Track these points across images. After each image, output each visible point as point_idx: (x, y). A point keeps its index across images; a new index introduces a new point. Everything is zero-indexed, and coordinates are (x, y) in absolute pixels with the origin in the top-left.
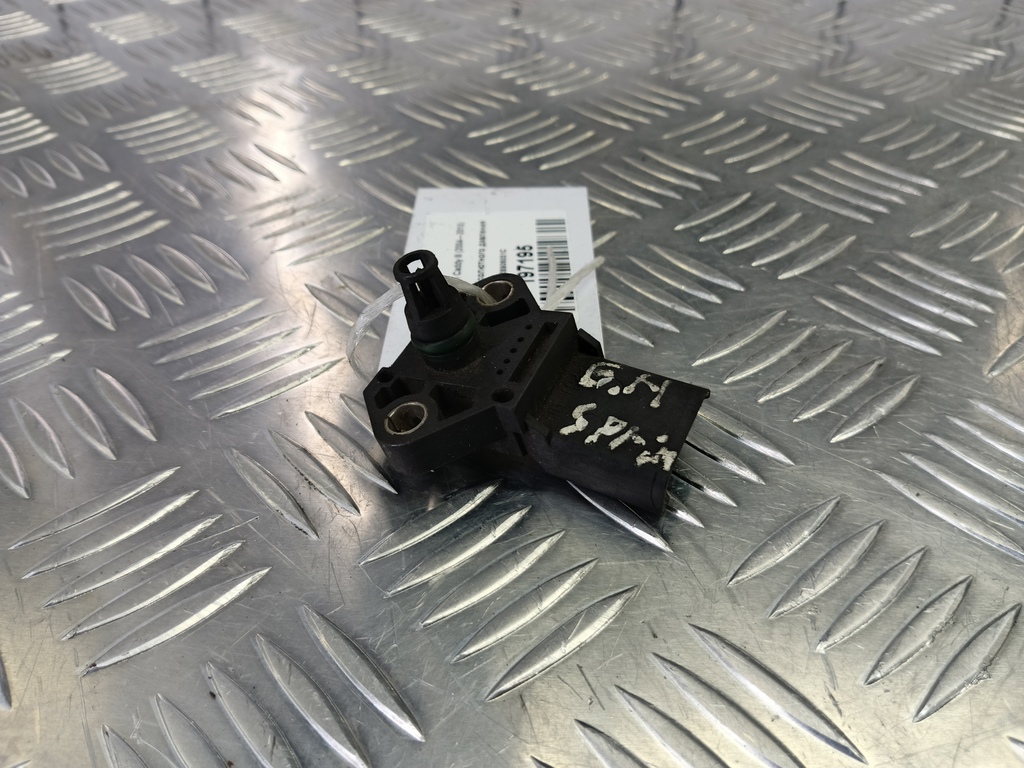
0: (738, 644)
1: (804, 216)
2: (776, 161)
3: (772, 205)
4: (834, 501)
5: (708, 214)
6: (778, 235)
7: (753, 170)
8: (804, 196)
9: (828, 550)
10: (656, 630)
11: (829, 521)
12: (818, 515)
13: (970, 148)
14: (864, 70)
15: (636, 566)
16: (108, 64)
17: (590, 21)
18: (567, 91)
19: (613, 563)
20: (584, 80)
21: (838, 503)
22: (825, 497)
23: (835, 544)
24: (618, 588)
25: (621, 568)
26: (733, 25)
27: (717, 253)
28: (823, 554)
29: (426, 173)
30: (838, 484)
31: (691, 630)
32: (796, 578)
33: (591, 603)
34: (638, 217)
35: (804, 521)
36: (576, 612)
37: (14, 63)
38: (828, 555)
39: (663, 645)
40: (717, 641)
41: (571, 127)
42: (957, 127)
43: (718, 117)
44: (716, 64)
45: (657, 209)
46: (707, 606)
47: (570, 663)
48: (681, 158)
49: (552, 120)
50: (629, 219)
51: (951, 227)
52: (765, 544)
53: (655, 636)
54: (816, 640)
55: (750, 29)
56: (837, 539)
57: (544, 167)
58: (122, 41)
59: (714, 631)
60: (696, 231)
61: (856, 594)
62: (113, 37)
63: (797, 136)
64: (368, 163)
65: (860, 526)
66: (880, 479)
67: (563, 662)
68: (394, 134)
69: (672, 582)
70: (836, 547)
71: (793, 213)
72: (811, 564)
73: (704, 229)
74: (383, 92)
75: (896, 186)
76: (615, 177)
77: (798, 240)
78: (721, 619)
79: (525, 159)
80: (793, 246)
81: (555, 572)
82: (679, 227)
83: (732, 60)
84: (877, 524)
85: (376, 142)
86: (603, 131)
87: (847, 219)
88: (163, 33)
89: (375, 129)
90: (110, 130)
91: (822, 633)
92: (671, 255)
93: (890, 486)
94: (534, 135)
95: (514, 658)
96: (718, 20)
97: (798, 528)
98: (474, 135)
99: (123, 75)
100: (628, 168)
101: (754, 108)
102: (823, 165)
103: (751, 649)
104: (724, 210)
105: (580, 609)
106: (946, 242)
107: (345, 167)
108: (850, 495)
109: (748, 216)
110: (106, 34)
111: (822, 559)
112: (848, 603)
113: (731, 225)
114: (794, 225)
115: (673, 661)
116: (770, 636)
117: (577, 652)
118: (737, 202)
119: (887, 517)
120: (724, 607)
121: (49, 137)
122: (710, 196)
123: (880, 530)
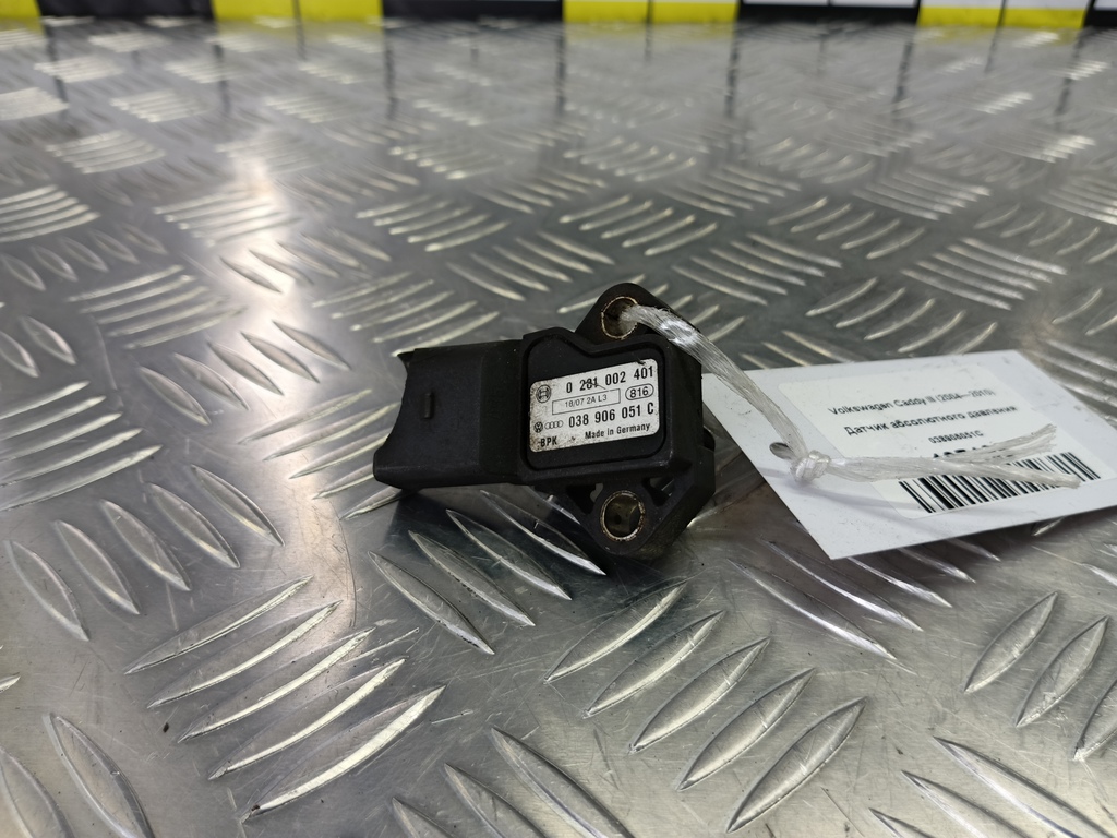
0: (992, 756)
1: (938, 304)
2: (893, 246)
3: (900, 292)
4: (1053, 598)
5: (837, 299)
6: (917, 321)
7: (872, 255)
8: (932, 281)
9: (1059, 650)
10: (900, 746)
11: (1052, 619)
12: (1040, 613)
13: (1087, 236)
14: (959, 157)
15: (860, 676)
16: (140, 143)
17: (662, 107)
18: (654, 176)
19: (834, 673)
20: (670, 166)
21: (1056, 599)
22: (1040, 595)
23: (1064, 644)
24: (846, 700)
25: (844, 678)
26: (812, 112)
27: (858, 340)
28: (1055, 654)
29: (524, 259)
30: (1051, 579)
31: (937, 744)
32: (1034, 682)
33: (821, 719)
34: (763, 302)
35: (1027, 620)
36: (805, 729)
37: (37, 141)
38: (1060, 655)
39: (910, 761)
40: (970, 754)
41: (668, 212)
42: (1069, 214)
43: (820, 203)
44: (804, 150)
45: (782, 295)
46: (949, 716)
47: (813, 785)
48: (792, 242)
49: (647, 205)
50: (755, 305)
51: (1091, 312)
52: (993, 646)
53: (900, 752)
54: (1072, 748)
55: (830, 116)
56: (1065, 638)
57: (650, 252)
58: (155, 119)
59: (962, 743)
60: (829, 317)
61: (1101, 696)
62: (143, 115)
63: (909, 223)
64: (458, 247)
65: (1085, 624)
66: (1092, 573)
67: (805, 785)
68: (480, 218)
69: (904, 692)
70: (1067, 647)
71: (926, 300)
72: (1046, 666)
73: (838, 315)
74: (458, 175)
75: (1023, 272)
76: (728, 263)
77: (939, 326)
78: (967, 729)
79: (627, 244)
80: (936, 333)
81: (771, 684)
82: (812, 313)
83: (821, 146)
84: (1102, 620)
85: (461, 226)
86: (703, 218)
87: (983, 305)
88: (198, 112)
89: (457, 213)
90: (159, 211)
91: (1077, 739)
92: (810, 341)
93: (1104, 580)
94: (629, 220)
95: (748, 782)
96: (796, 107)
97: (1023, 628)
98: (566, 219)
99: (161, 154)
100: (739, 253)
101: (857, 194)
102: (943, 250)
103: (1005, 760)
104: (853, 296)
105: (809, 726)
106: (1090, 328)
107: (434, 253)
108: (1065, 591)
109: (881, 302)
110: (135, 111)
111: (1055, 661)
112: (1094, 707)
113: (866, 310)
114: (931, 311)
115: (927, 778)
116: (1022, 746)
117: (818, 774)
118: (865, 288)
119: (1109, 613)
120: (966, 718)
121: (90, 217)
122: (836, 282)
123: (1106, 627)
